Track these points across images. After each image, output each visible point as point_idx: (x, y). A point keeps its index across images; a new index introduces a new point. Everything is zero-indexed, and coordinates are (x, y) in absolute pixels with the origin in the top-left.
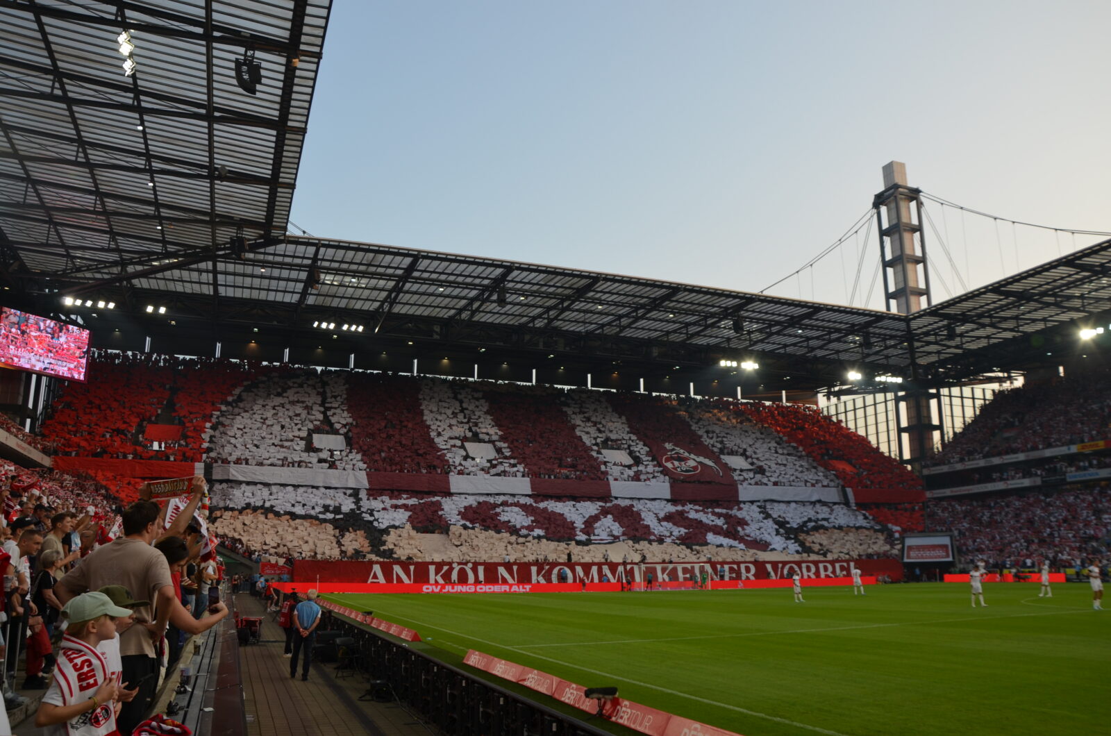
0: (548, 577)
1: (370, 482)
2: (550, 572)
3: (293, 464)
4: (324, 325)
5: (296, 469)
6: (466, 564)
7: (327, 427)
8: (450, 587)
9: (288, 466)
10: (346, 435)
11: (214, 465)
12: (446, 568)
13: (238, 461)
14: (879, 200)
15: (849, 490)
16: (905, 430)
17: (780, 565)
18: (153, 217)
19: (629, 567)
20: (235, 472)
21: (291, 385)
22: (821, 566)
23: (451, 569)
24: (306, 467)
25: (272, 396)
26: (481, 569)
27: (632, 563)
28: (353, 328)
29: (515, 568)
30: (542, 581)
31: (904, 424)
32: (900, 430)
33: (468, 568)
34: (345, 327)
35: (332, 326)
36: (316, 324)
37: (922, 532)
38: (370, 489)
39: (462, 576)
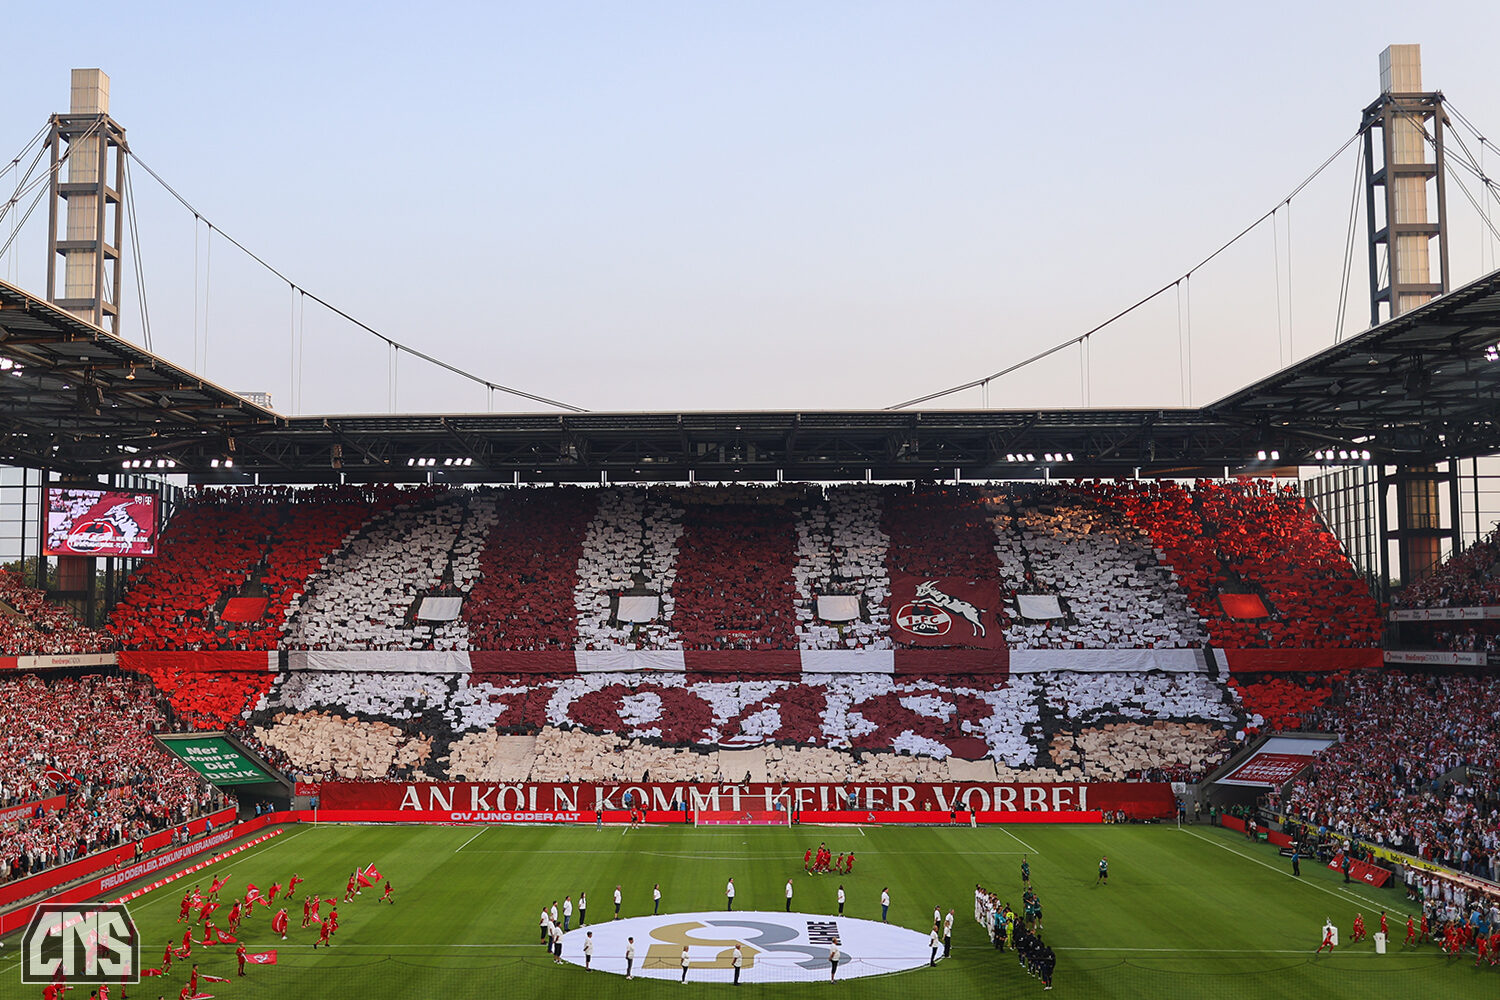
0: (616, 800)
1: (475, 665)
2: (619, 794)
3: (381, 646)
4: (422, 462)
5: (385, 652)
6: (516, 785)
7: (444, 588)
9: (375, 649)
10: (466, 597)
11: (290, 652)
12: (491, 789)
13: (318, 647)
14: (1373, 117)
15: (1220, 655)
16: (1393, 535)
17: (957, 789)
19: (726, 788)
20: (314, 659)
21: (421, 522)
22: (1027, 791)
23: (498, 791)
24: (398, 649)
26: (533, 791)
27: (731, 784)
28: (459, 462)
29: (576, 789)
30: (610, 806)
31: (1393, 524)
32: (1386, 535)
33: (518, 791)
34: (448, 462)
35: (432, 462)
36: (411, 462)
38: (474, 673)
39: (511, 798)
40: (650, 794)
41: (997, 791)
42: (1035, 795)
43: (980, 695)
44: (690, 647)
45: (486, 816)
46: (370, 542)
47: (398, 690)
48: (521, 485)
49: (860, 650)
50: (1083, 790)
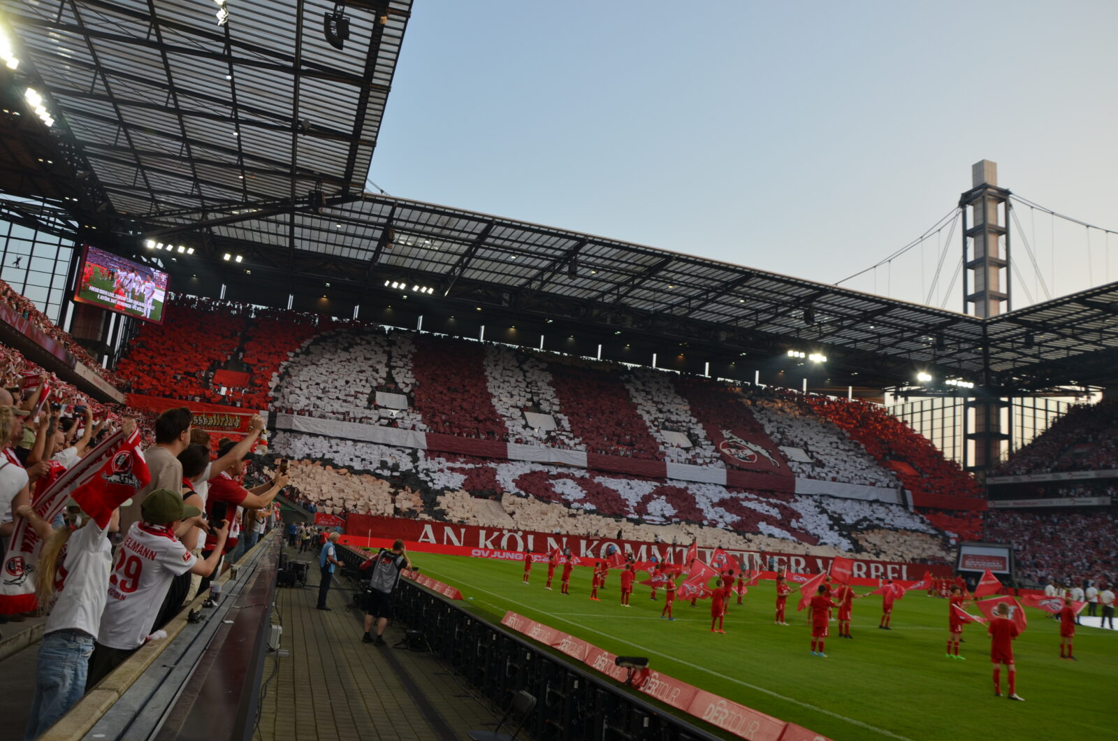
0: (596, 551)
1: (428, 443)
2: (599, 547)
3: (355, 419)
4: (395, 285)
5: (357, 424)
6: (516, 532)
7: (390, 386)
8: (499, 553)
9: (350, 421)
10: (408, 395)
11: (279, 414)
12: (496, 534)
13: (301, 413)
14: (966, 200)
15: (908, 493)
16: (971, 437)
17: (831, 561)
18: (236, 166)
19: (678, 549)
20: (298, 423)
21: (359, 341)
22: (873, 566)
23: (501, 536)
24: (368, 423)
25: (339, 351)
26: (531, 538)
27: (681, 546)
28: (424, 290)
29: (565, 540)
30: (591, 555)
31: (972, 429)
32: (967, 437)
33: (518, 537)
34: (416, 288)
35: (403, 286)
36: (387, 283)
37: (980, 541)
38: (428, 450)
39: (512, 543)
40: (622, 548)
43: (786, 504)
45: (501, 555)
47: (374, 456)
49: (705, 467)
50: (904, 568)
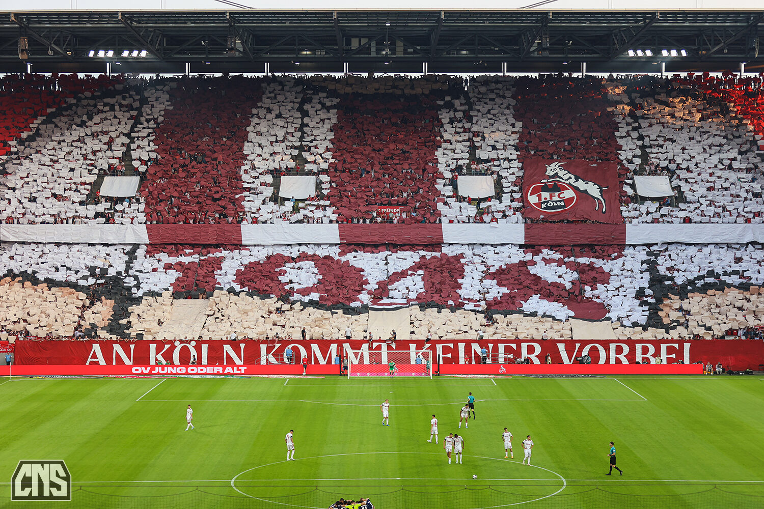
0: (278, 355)
1: (150, 237)
2: (281, 350)
3: (67, 220)
4: (101, 54)
5: (70, 225)
6: (189, 342)
9: (62, 223)
12: (167, 346)
13: (9, 221)
17: (578, 345)
20: (7, 233)
22: (639, 347)
23: (173, 347)
25: (74, 127)
26: (205, 348)
27: (380, 341)
28: (135, 54)
29: (242, 346)
30: (273, 360)
33: (191, 347)
34: (125, 54)
35: (110, 54)
36: (91, 54)
38: (150, 244)
39: (185, 353)
40: (308, 349)
41: (613, 346)
42: (645, 350)
43: (598, 263)
44: (344, 221)
45: (163, 370)
46: (56, 126)
47: (81, 260)
48: (191, 75)
49: (494, 224)
50: (687, 346)
